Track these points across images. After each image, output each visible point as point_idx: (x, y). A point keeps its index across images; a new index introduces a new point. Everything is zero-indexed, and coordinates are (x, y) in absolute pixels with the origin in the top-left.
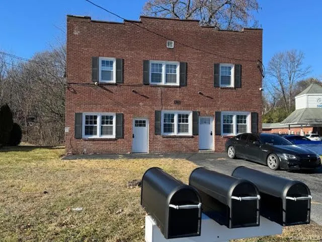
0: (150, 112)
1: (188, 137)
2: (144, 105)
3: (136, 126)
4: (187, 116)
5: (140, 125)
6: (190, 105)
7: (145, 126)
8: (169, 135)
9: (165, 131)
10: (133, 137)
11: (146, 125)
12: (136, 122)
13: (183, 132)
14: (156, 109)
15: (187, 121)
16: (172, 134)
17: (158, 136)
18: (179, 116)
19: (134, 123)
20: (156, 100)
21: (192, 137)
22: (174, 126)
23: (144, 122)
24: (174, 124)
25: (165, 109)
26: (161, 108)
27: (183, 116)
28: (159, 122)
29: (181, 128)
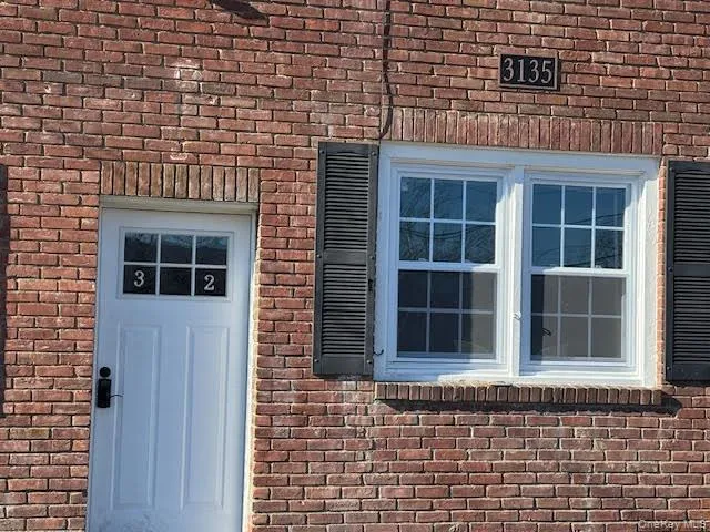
0: (277, 162)
1: (626, 403)
2: (219, 85)
3: (130, 288)
4: (613, 204)
5: (177, 284)
6: (641, 103)
7: (220, 290)
8: (445, 380)
9: (410, 342)
10: (104, 397)
11: (234, 283)
12: (137, 248)
13: (575, 350)
14: (330, 125)
15: (611, 251)
16: (474, 374)
17: (350, 392)
18: (543, 201)
19: (112, 260)
20: (332, 40)
21: (663, 404)
22: (490, 301)
23: (215, 252)
24: (491, 278)
25: (420, 136)
26: (374, 117)
27: (579, 200)
28: (356, 256)
29: (555, 315)
